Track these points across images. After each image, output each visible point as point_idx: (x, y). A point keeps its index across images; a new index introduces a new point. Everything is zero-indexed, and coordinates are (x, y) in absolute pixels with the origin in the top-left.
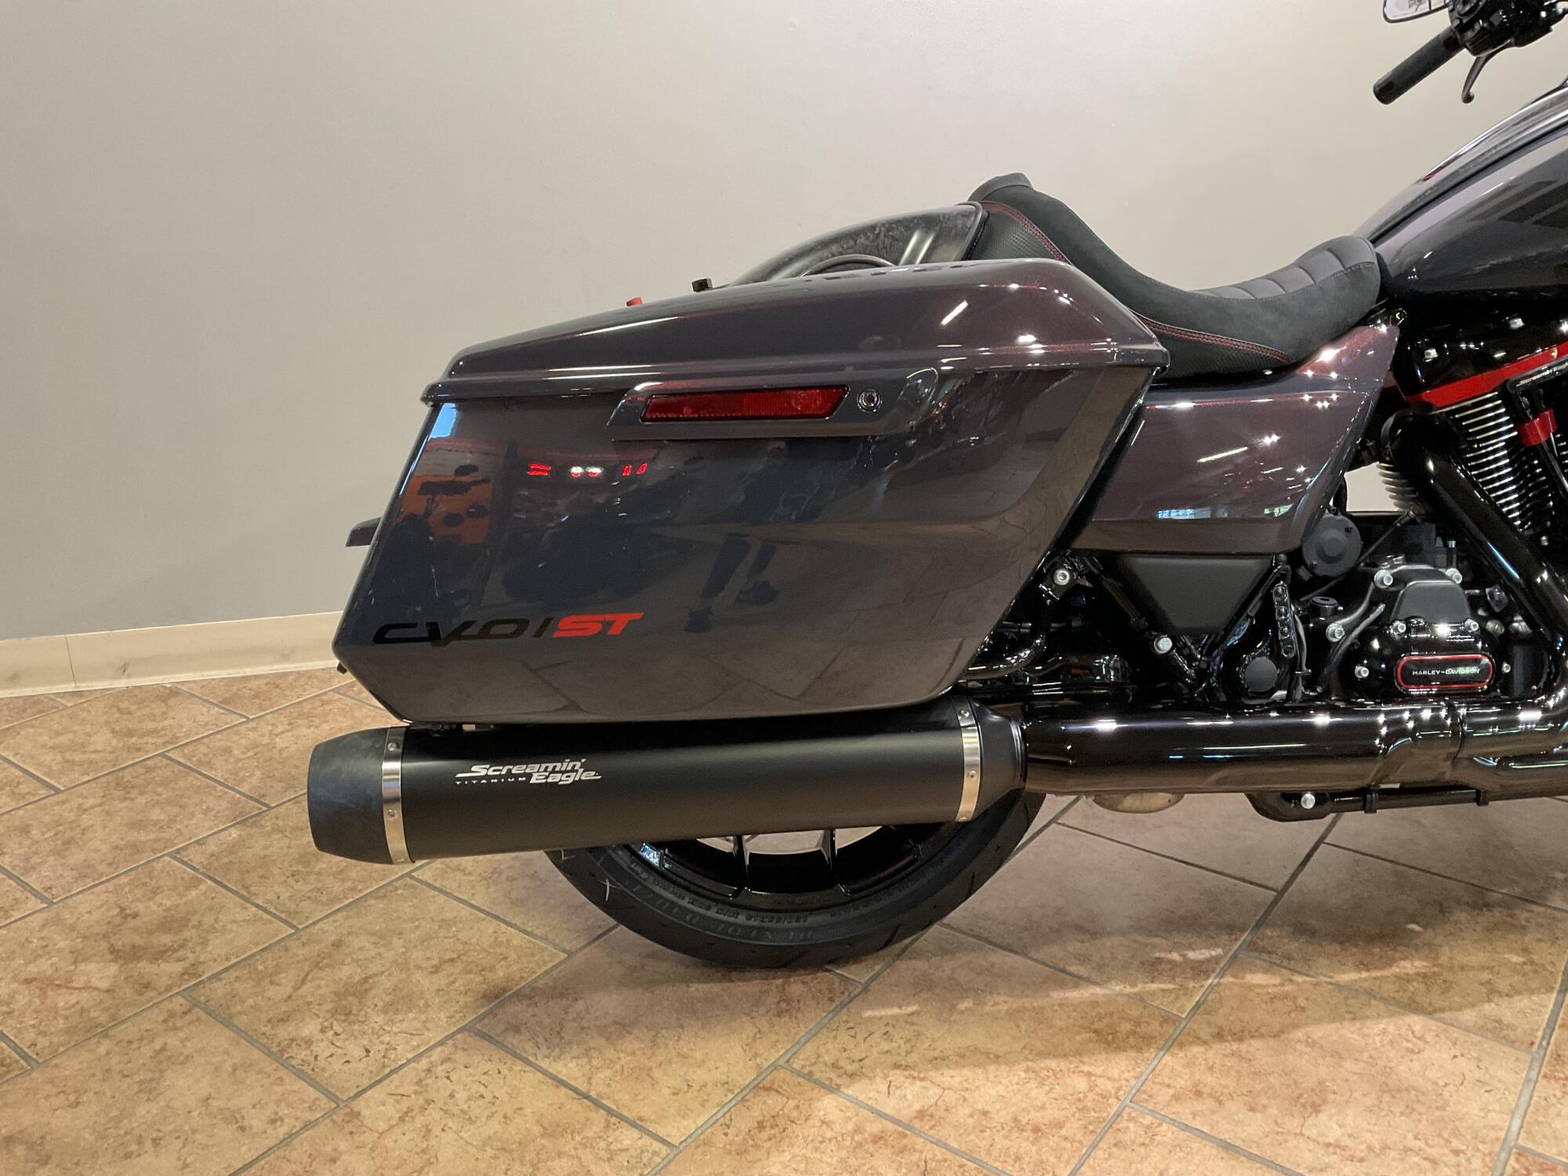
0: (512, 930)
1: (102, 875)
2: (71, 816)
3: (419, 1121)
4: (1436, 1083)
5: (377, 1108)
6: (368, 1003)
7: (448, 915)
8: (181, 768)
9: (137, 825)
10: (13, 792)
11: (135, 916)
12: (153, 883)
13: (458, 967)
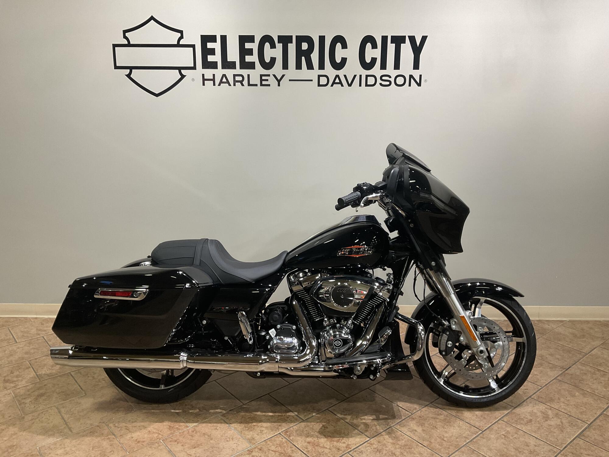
0: (79, 388)
1: (13, 363)
2: (15, 349)
3: (33, 421)
4: (224, 448)
5: (29, 417)
6: (42, 398)
7: (70, 383)
8: (44, 340)
9: (26, 353)
10: (8, 342)
11: (13, 373)
12: (21, 367)
13: (64, 393)
